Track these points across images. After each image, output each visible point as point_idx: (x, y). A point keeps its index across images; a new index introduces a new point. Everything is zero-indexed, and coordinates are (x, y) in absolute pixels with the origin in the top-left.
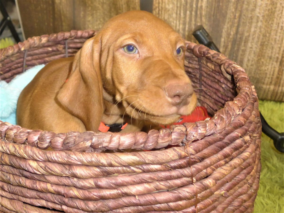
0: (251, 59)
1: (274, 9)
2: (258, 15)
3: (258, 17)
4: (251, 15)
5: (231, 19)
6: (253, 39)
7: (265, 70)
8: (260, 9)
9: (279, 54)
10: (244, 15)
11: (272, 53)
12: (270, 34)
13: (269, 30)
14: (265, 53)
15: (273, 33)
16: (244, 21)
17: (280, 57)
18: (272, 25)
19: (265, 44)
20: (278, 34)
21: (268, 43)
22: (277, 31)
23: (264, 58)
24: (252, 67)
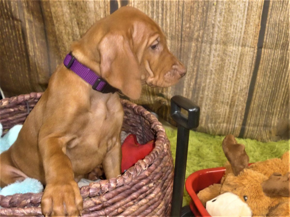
1: (223, 65)
2: (212, 69)
3: (211, 70)
5: (190, 72)
6: (209, 88)
7: (219, 112)
8: (213, 64)
9: (228, 99)
10: (201, 69)
11: (223, 98)
12: (221, 84)
13: (221, 81)
14: (218, 99)
15: (223, 83)
16: (201, 74)
17: (230, 102)
18: (222, 77)
19: (218, 92)
20: (228, 84)
21: (220, 91)
22: (226, 82)
23: (217, 103)
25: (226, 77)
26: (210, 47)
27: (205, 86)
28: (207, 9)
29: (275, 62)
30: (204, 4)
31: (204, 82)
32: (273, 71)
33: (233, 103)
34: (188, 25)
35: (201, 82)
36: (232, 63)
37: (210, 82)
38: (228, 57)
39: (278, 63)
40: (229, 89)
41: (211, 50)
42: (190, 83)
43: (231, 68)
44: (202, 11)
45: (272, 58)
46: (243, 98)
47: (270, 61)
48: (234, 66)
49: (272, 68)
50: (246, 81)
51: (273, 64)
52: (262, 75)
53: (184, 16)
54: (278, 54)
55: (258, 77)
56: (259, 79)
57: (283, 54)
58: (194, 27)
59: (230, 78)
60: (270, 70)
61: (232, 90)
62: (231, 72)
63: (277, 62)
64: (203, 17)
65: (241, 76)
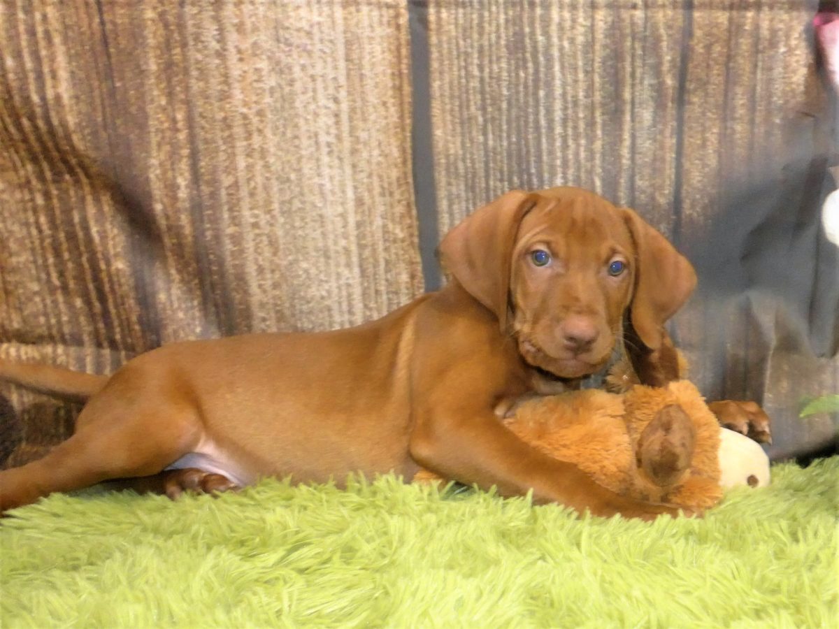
0: (266, 265)
1: (287, 89)
2: (245, 110)
3: (245, 117)
4: (222, 114)
5: (163, 131)
6: (252, 194)
7: (323, 298)
8: (243, 91)
9: (346, 236)
10: (201, 115)
11: (324, 234)
12: (299, 170)
13: (293, 160)
14: (304, 238)
15: (307, 168)
17: (354, 248)
18: (297, 142)
19: (294, 208)
20: (326, 171)
21: (303, 202)
22: (318, 160)
23: (306, 259)
24: (277, 292)
25: (312, 142)
26: (217, 19)
27: (236, 185)
29: (491, 62)
31: (228, 171)
32: (495, 101)
33: (367, 253)
35: (214, 171)
36: (319, 80)
37: (250, 168)
38: (300, 57)
39: (504, 65)
40: (337, 190)
41: (221, 30)
42: (175, 178)
43: (322, 101)
45: (476, 44)
46: (402, 230)
47: (469, 60)
48: (331, 91)
49: (488, 89)
50: (396, 153)
51: (487, 70)
52: (453, 123)
54: (498, 26)
55: (438, 132)
56: (447, 141)
57: (516, 21)
59: (329, 145)
60: (479, 97)
61: (350, 194)
62: (325, 120)
63: (499, 59)
65: (374, 134)
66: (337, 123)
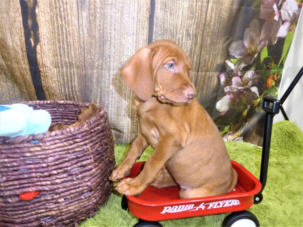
25: (125, 95)
28: (103, 43)
30: (101, 40)
34: (89, 57)
43: (128, 88)
44: (99, 45)
53: (85, 50)
58: (94, 58)
59: (128, 96)
62: (128, 91)
64: (101, 50)
66: (130, 92)
